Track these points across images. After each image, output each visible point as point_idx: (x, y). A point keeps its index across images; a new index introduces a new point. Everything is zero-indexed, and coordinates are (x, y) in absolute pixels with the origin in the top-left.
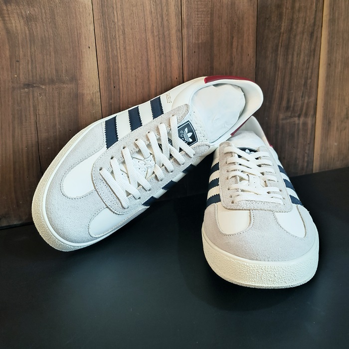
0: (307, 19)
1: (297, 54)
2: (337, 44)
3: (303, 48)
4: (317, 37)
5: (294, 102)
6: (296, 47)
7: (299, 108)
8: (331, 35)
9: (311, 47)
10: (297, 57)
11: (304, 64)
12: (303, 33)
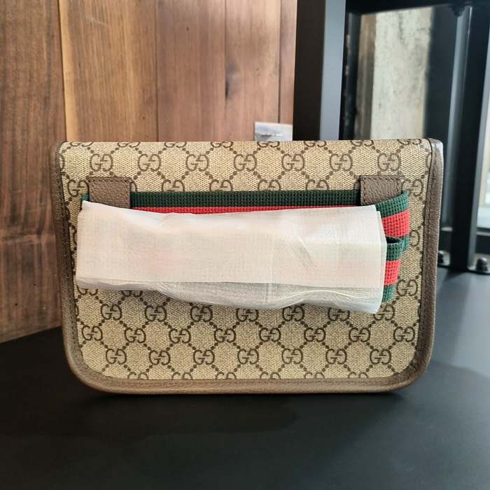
0: (35, 75)
1: (23, 131)
2: (94, 120)
3: (31, 119)
4: (56, 106)
5: (26, 209)
6: (19, 118)
7: (37, 219)
8: (82, 105)
9: (47, 120)
10: (23, 134)
11: (38, 145)
12: (30, 96)
